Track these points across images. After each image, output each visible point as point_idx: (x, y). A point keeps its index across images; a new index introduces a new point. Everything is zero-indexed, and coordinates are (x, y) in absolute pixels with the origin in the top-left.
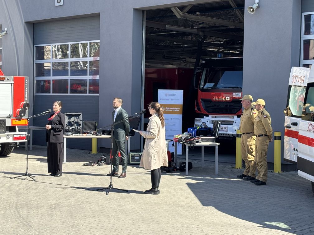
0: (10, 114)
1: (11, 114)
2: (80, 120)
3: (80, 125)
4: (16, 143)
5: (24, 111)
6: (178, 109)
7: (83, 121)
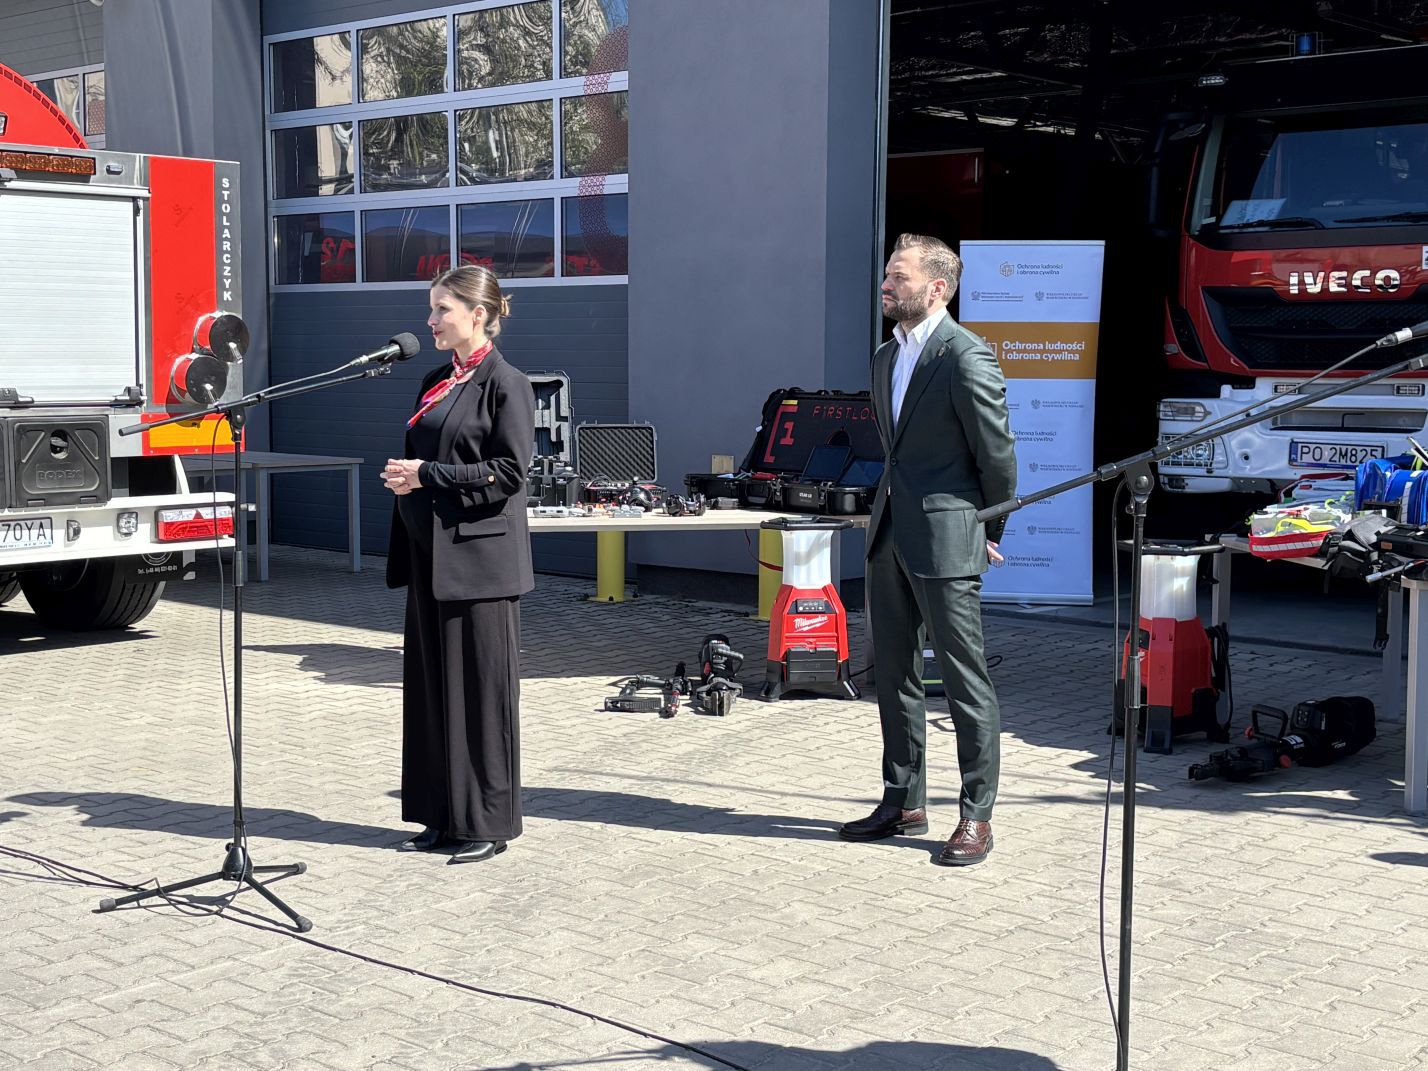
0: (132, 384)
1: (141, 386)
2: (559, 418)
3: (558, 446)
4: (177, 557)
5: (212, 369)
6: (1076, 351)
7: (575, 422)
